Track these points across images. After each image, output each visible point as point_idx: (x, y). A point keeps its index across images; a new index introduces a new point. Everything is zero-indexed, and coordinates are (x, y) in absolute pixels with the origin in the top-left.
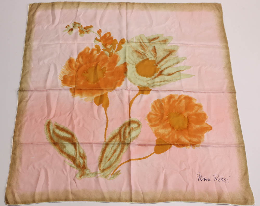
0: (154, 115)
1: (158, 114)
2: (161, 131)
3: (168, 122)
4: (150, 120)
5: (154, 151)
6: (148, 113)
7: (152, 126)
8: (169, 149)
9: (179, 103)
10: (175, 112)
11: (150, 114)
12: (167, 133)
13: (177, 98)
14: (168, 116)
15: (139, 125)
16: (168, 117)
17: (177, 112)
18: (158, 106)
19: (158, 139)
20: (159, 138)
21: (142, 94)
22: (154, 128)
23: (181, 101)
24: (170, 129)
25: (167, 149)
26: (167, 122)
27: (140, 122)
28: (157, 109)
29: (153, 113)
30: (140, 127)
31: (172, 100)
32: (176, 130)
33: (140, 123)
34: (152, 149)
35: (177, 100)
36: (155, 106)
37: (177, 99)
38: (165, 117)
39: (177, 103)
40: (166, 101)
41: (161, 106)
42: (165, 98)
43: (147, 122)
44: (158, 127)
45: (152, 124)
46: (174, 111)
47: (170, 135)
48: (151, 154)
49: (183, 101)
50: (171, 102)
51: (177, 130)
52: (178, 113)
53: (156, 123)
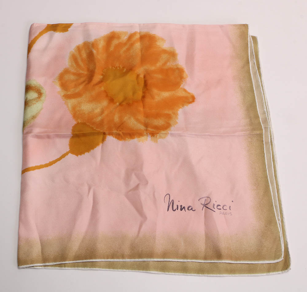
0: (74, 74)
1: (81, 72)
2: (87, 107)
3: (103, 89)
4: (64, 86)
5: (68, 150)
6: (61, 70)
7: (67, 97)
8: (101, 145)
9: (128, 49)
10: (119, 67)
11: (66, 71)
12: (98, 111)
13: (124, 38)
14: (102, 75)
15: (40, 94)
16: (103, 78)
17: (124, 68)
18: (84, 55)
19: (78, 123)
20: (80, 122)
21: (52, 32)
22: (72, 102)
23: (132, 45)
24: (105, 103)
25: (97, 144)
26: (101, 87)
27: (42, 88)
28: (81, 63)
29: (73, 70)
30: (43, 98)
31: (115, 42)
32: (118, 104)
33: (43, 91)
34: (64, 144)
35: (125, 44)
36: (78, 56)
37: (125, 41)
38: (97, 77)
39: (124, 49)
40: (101, 44)
41: (91, 55)
42: (100, 40)
43: (58, 88)
44: (79, 99)
45: (69, 93)
46: (117, 65)
47: (104, 115)
48: (63, 156)
49: (138, 45)
50: (112, 48)
51: (120, 104)
52: (125, 70)
53: (77, 90)
